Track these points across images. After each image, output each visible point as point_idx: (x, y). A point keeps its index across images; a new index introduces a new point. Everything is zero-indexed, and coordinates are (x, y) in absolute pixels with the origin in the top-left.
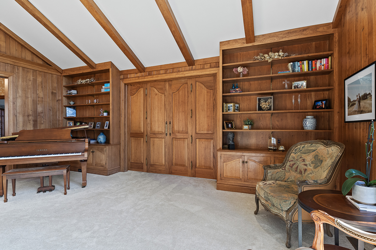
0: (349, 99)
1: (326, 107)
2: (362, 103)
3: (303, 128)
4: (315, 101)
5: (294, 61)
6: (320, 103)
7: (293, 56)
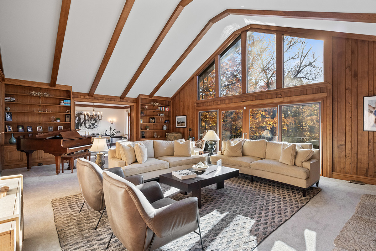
0: (178, 122)
1: (169, 123)
2: (182, 123)
3: (163, 129)
4: (165, 121)
5: (161, 107)
6: (167, 121)
7: (162, 105)
